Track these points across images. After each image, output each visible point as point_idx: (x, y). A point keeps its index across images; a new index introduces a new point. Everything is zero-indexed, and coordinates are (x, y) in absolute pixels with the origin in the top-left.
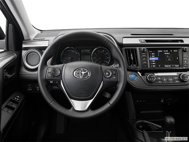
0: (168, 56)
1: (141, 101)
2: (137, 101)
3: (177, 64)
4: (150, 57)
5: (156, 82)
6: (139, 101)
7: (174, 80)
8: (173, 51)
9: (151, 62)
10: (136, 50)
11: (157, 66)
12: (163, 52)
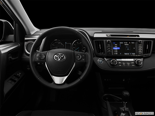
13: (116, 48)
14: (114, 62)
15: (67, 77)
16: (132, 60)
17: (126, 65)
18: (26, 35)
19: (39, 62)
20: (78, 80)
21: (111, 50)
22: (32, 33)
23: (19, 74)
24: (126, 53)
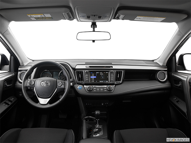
0: (102, 76)
1: (89, 104)
2: (87, 104)
3: (107, 81)
4: (91, 76)
5: (93, 91)
6: (88, 104)
7: (104, 90)
8: (105, 73)
9: (91, 79)
10: (82, 72)
11: (95, 81)
12: (99, 73)
13: (93, 77)
14: (90, 88)
15: (50, 99)
16: (106, 86)
17: (100, 90)
18: (20, 65)
19: (29, 87)
20: (58, 101)
21: (88, 79)
22: (25, 64)
23: (12, 99)
24: (101, 81)
